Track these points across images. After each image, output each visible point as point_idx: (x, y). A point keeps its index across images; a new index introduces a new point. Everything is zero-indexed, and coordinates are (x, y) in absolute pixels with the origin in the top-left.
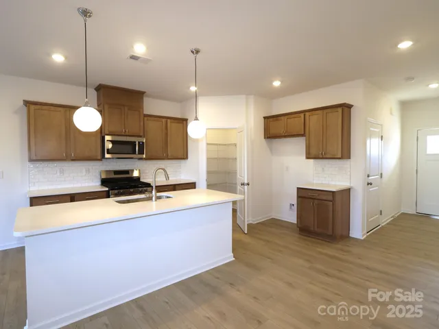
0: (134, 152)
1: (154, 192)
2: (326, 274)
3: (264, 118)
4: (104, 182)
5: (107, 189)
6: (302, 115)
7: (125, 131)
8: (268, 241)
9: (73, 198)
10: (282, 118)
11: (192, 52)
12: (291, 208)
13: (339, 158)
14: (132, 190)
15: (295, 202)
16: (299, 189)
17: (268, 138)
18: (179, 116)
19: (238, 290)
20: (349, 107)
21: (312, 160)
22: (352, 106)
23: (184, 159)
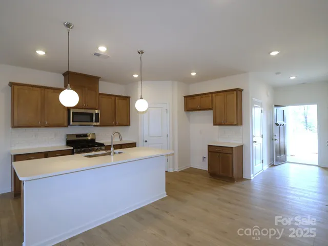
0: (92, 121)
1: (112, 149)
2: (229, 202)
3: (184, 97)
4: (69, 143)
5: (72, 148)
6: (210, 95)
7: (86, 105)
8: (189, 183)
9: (46, 155)
10: (197, 97)
11: (139, 53)
12: (203, 160)
13: (235, 125)
14: (90, 149)
15: (206, 155)
16: (209, 146)
17: (187, 111)
18: (123, 95)
19: (172, 216)
20: (241, 91)
21: (217, 126)
22: (243, 90)
23: (127, 125)
